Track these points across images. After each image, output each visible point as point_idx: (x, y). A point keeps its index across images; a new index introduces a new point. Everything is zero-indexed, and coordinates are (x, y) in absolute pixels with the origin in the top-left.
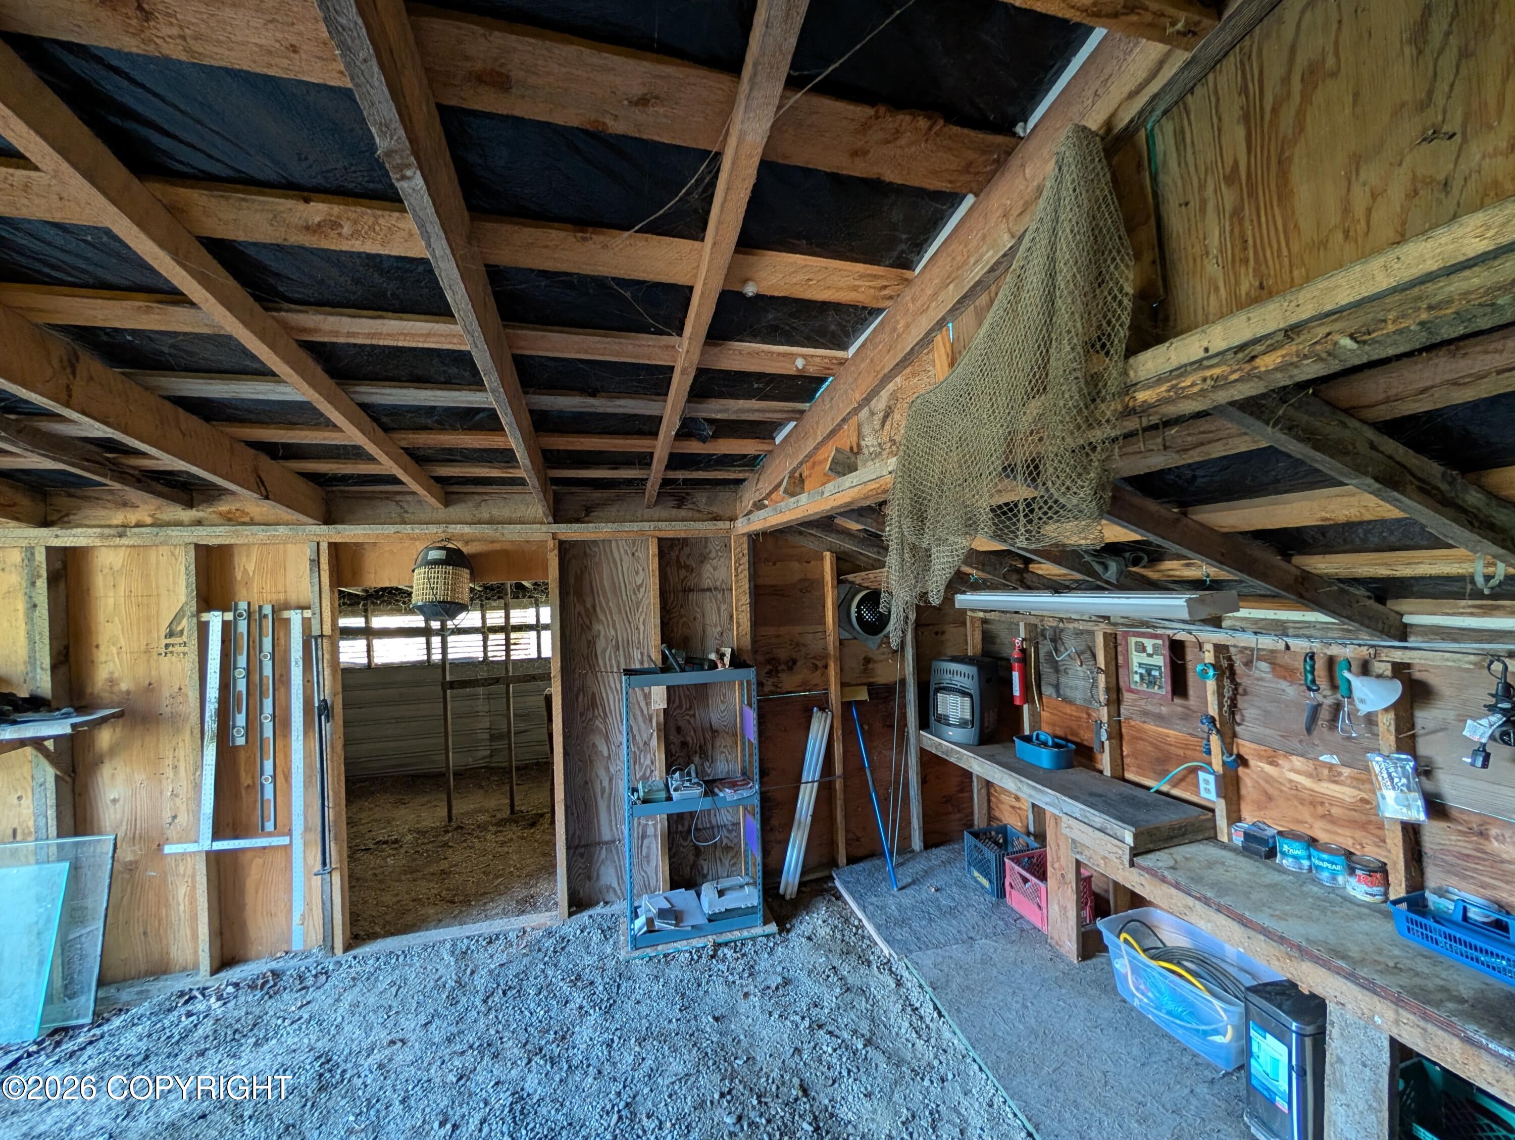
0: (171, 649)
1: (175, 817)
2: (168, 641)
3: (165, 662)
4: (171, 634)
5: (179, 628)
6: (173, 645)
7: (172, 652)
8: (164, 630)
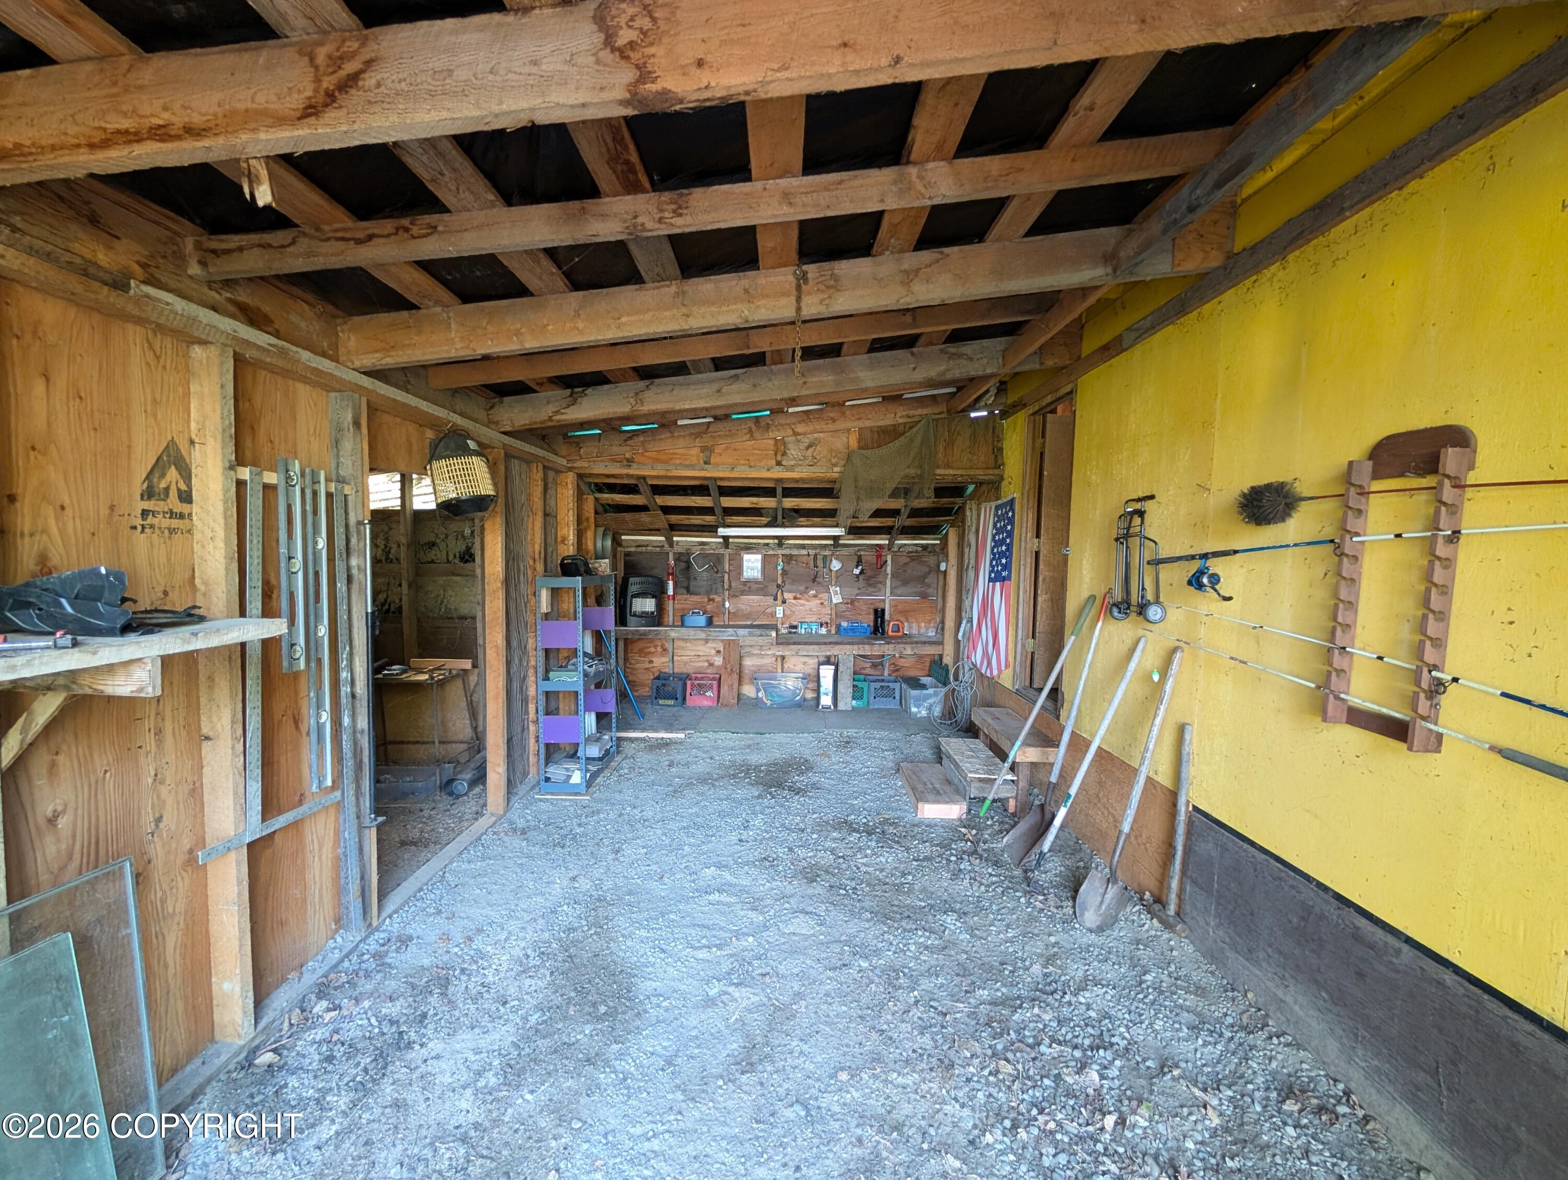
0: (150, 520)
1: (159, 820)
2: (146, 505)
3: (141, 539)
4: (149, 494)
5: (163, 485)
6: (154, 514)
7: (152, 526)
8: (138, 486)
